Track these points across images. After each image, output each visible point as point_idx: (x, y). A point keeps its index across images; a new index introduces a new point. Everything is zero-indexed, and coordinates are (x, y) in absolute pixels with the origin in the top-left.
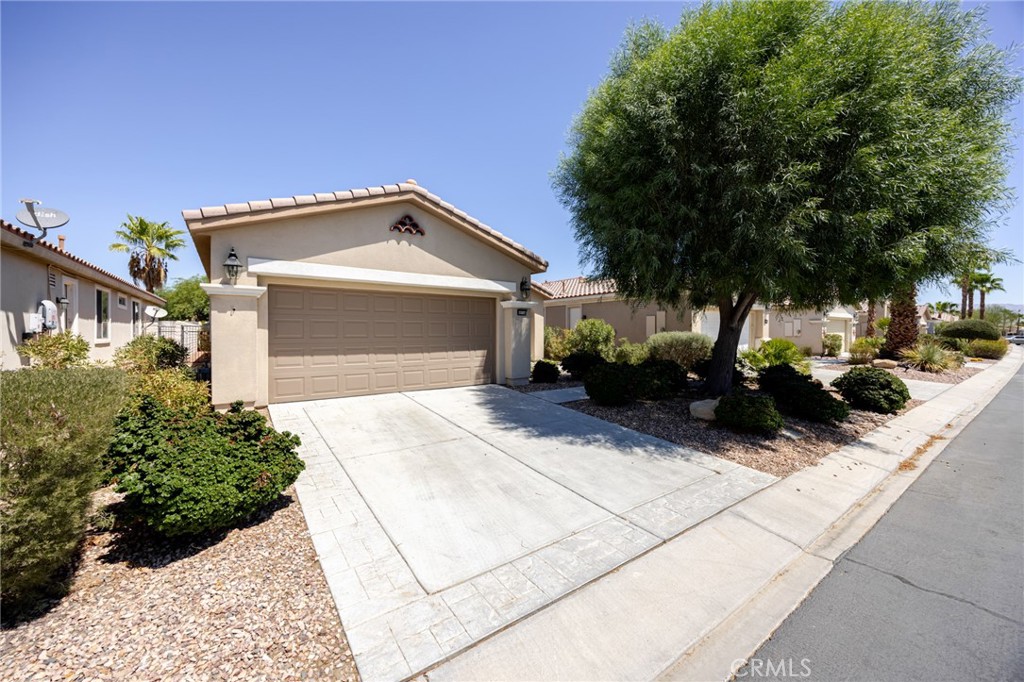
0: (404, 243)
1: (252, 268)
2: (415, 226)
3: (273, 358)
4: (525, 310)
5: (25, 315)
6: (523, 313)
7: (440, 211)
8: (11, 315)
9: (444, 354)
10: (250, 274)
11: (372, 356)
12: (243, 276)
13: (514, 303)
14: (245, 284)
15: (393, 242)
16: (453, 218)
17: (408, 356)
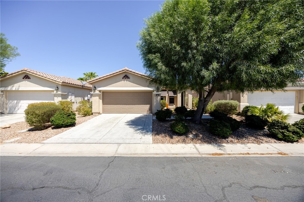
0: (125, 81)
1: (98, 89)
2: (127, 77)
3: (103, 105)
4: (159, 94)
5: (85, 98)
6: (158, 95)
7: (132, 73)
8: (82, 98)
9: (138, 105)
10: (98, 90)
11: (121, 105)
12: (96, 91)
13: (155, 93)
14: (97, 92)
15: (123, 81)
16: (135, 74)
17: (129, 106)
